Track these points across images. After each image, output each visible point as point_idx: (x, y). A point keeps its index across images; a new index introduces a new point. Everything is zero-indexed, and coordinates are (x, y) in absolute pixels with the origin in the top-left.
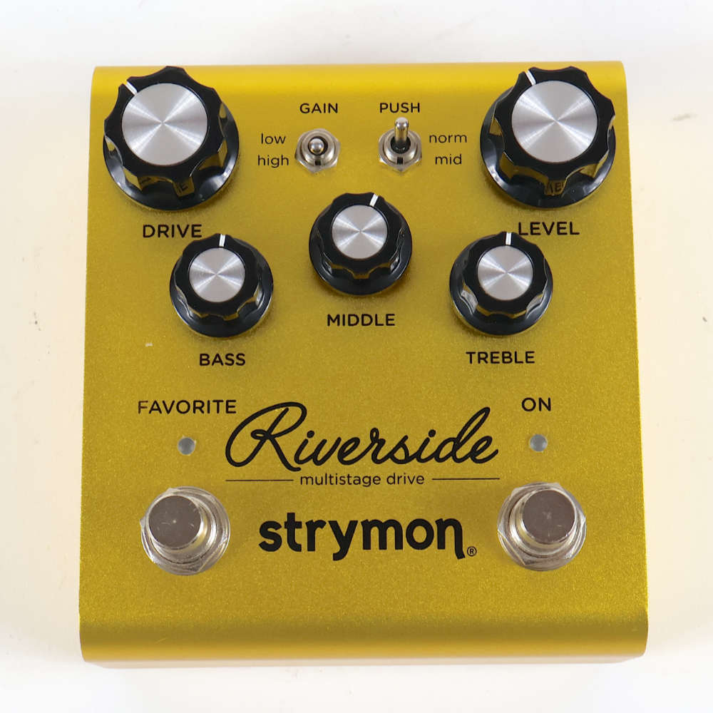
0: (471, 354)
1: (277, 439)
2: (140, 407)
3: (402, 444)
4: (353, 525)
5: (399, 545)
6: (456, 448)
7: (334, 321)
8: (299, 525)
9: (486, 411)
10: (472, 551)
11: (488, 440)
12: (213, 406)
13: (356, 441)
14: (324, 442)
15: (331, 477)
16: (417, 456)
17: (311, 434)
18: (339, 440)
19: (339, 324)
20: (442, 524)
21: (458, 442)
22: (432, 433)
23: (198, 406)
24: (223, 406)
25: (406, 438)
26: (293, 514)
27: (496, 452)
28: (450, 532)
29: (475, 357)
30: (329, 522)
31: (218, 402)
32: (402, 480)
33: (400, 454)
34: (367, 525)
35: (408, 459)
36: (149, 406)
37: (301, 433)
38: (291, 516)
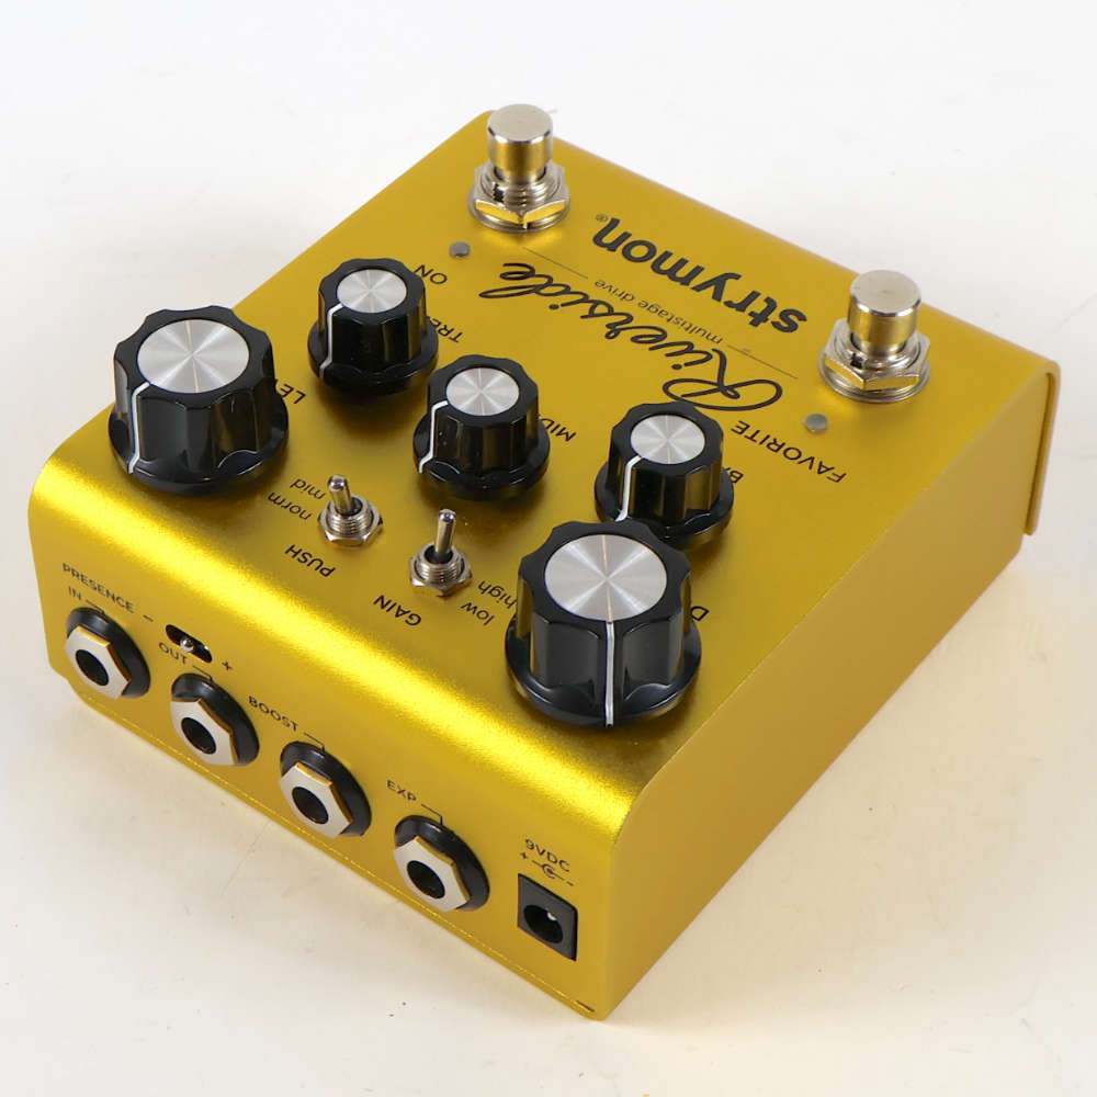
0: (454, 339)
1: (715, 381)
2: (841, 477)
3: (592, 314)
4: (698, 288)
5: (667, 255)
6: (544, 286)
7: (567, 434)
8: (751, 314)
9: (484, 295)
10: (600, 218)
11: (503, 276)
12: (759, 438)
13: (635, 339)
14: (668, 355)
15: (687, 329)
16: (585, 299)
17: (677, 367)
18: (651, 349)
19: (564, 429)
20: (612, 247)
21: (536, 289)
22: (554, 307)
23: (776, 446)
24: (749, 433)
25: (582, 317)
26: (751, 323)
27: (506, 265)
28: (608, 239)
29: (453, 335)
30: (719, 300)
31: (751, 438)
32: (618, 293)
33: (601, 309)
34: (685, 281)
35: (596, 303)
36: (829, 474)
37: (686, 373)
38: (755, 323)
